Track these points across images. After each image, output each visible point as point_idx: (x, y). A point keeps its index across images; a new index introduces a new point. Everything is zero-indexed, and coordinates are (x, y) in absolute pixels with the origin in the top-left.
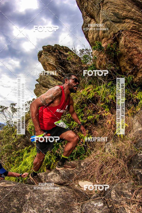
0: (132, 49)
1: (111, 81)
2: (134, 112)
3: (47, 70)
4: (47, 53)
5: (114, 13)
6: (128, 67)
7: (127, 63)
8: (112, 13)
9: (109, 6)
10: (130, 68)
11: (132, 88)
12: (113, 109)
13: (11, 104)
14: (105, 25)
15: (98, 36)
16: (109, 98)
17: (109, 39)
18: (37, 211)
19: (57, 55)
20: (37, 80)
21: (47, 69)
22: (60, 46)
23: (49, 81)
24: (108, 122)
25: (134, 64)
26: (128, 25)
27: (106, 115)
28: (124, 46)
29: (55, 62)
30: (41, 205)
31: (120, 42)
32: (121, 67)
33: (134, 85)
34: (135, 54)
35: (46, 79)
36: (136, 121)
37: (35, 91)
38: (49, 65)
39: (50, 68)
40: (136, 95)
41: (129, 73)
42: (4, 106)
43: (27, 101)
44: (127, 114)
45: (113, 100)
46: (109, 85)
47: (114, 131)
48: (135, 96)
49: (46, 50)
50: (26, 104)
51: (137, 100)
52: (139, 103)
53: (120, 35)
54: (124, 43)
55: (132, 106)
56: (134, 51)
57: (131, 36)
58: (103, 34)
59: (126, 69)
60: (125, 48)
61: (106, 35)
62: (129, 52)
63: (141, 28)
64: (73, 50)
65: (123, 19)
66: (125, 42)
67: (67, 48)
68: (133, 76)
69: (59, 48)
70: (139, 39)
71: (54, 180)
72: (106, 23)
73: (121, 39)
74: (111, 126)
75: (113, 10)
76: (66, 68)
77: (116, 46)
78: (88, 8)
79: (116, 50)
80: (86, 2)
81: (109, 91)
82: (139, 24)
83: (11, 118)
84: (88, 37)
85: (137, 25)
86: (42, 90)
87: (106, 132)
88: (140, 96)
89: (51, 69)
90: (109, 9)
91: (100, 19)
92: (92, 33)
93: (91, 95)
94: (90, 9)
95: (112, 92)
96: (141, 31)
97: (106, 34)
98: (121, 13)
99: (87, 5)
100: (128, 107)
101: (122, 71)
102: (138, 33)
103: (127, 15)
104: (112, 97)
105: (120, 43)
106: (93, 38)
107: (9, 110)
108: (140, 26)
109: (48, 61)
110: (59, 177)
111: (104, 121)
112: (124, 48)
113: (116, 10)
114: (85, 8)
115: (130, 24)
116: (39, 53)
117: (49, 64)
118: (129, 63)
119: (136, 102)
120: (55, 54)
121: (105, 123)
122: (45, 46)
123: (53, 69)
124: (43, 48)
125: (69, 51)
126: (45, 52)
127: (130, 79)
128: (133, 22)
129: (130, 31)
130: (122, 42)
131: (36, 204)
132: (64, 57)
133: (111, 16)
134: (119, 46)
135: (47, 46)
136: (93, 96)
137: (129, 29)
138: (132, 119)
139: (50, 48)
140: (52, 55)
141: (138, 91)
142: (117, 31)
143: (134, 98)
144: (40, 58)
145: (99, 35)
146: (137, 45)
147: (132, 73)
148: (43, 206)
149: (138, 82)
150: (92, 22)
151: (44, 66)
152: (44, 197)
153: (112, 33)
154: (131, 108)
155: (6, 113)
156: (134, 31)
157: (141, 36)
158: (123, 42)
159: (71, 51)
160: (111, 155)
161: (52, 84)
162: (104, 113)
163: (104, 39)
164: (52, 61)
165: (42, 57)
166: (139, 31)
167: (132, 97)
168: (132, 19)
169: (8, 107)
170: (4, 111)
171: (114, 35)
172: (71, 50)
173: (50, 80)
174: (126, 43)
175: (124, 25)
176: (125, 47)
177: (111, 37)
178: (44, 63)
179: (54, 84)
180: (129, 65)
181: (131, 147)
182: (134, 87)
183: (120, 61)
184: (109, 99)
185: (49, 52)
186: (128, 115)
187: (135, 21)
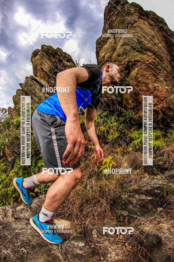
0: (142, 84)
1: (108, 111)
2: (125, 151)
3: (36, 76)
4: (45, 54)
5: (138, 40)
6: (130, 101)
7: (131, 96)
8: (136, 39)
9: (137, 31)
10: (133, 102)
11: (128, 125)
12: (102, 142)
14: (123, 48)
15: (110, 57)
16: (101, 129)
17: (121, 65)
18: (11, 252)
19: (56, 61)
20: (21, 85)
21: (38, 74)
22: (62, 52)
24: (93, 156)
25: (138, 99)
26: (148, 58)
27: (93, 148)
28: (135, 78)
29: (50, 69)
30: (15, 244)
31: (132, 72)
32: (124, 99)
33: (132, 122)
34: (143, 90)
35: (32, 87)
36: (125, 161)
37: (14, 98)
38: (41, 71)
39: (41, 74)
40: (132, 134)
41: (130, 108)
44: (117, 151)
45: (104, 133)
46: (104, 114)
47: (98, 167)
48: (129, 134)
49: (45, 50)
51: (130, 139)
52: (133, 142)
53: (135, 65)
54: (136, 75)
55: (124, 144)
56: (143, 86)
57: (146, 70)
58: (116, 57)
59: (128, 103)
60: (135, 80)
61: (119, 60)
62: (137, 86)
63: (159, 66)
64: (77, 63)
65: (145, 50)
66: (137, 74)
67: (70, 57)
68: (133, 113)
69: (60, 53)
70: (153, 76)
71: (24, 216)
72: (126, 47)
73: (134, 69)
74: (96, 162)
75: (139, 37)
77: (126, 75)
78: (114, 23)
79: (124, 80)
80: (115, 16)
81: (102, 121)
82: (160, 62)
84: (99, 54)
85: (157, 61)
87: (89, 167)
88: (135, 136)
90: (136, 34)
91: (121, 40)
92: (106, 51)
94: (116, 25)
95: (105, 124)
96: (158, 69)
97: (120, 58)
98: (146, 43)
99: (115, 19)
100: (120, 144)
101: (123, 103)
102: (155, 70)
103: (151, 48)
104: (104, 130)
105: (131, 74)
106: (104, 57)
108: (160, 64)
109: (41, 65)
110: (30, 213)
111: (89, 154)
113: (142, 38)
114: (111, 22)
115: (150, 58)
116: (35, 51)
117: (42, 69)
118: (133, 98)
119: (130, 141)
120: (54, 60)
121: (90, 156)
122: (45, 45)
123: (44, 77)
124: (42, 46)
125: (71, 61)
126: (43, 53)
127: (129, 114)
128: (154, 57)
129: (147, 65)
130: (133, 73)
131: (9, 243)
132: (62, 67)
133: (134, 42)
134: (129, 76)
135: (48, 46)
136: (83, 123)
137: (147, 62)
138: (121, 158)
139: (50, 50)
140: (50, 60)
141: (134, 130)
142: (133, 60)
143: (128, 135)
144: (33, 58)
145: (112, 56)
146: (149, 81)
147: (133, 109)
148: (17, 246)
149: (137, 120)
150: (111, 39)
151: (35, 69)
152: (17, 235)
153: (127, 59)
154: (122, 145)
156: (151, 67)
157: (156, 74)
158: (135, 73)
159: (73, 62)
160: (92, 193)
161: (38, 96)
162: (91, 145)
164: (47, 66)
165: (36, 57)
166: (156, 68)
167: (127, 135)
168: (154, 54)
171: (128, 63)
172: (75, 62)
173: (37, 90)
174: (137, 75)
175: (143, 56)
176: (135, 79)
177: (124, 63)
178: (37, 66)
179: (40, 96)
180: (132, 99)
181: (116, 188)
182: (131, 124)
184: (99, 130)
185: (47, 54)
186: (118, 153)
187: (156, 57)
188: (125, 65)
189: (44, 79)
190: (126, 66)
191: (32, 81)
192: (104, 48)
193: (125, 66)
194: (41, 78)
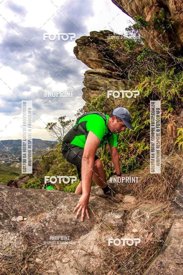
13: (60, 118)
17: (152, 6)
23: (97, 82)
28: (177, 10)
29: (98, 55)
31: (169, 5)
35: (92, 80)
37: (83, 97)
38: (91, 62)
39: (94, 64)
42: (52, 123)
43: (79, 110)
49: (81, 44)
50: (79, 113)
54: (175, 6)
58: (140, 2)
60: (179, 13)
61: (146, 2)
66: (175, 4)
69: (97, 35)
76: (115, 59)
77: (164, 14)
79: (167, 21)
83: (62, 134)
84: (125, 11)
86: (91, 94)
89: (96, 65)
92: (128, 4)
93: (147, 91)
105: (170, 8)
107: (59, 125)
109: (88, 57)
112: (177, 13)
116: (74, 50)
117: (91, 60)
122: (78, 40)
123: (98, 65)
124: (76, 42)
126: (81, 47)
135: (81, 38)
139: (85, 40)
144: (78, 56)
155: (56, 130)
158: (172, 4)
161: (102, 85)
163: (145, 9)
164: (94, 55)
165: (79, 54)
169: (56, 123)
170: (52, 127)
173: (98, 80)
174: (177, 5)
176: (179, 11)
177: (153, 3)
178: (85, 60)
183: (179, 35)
185: (85, 45)
188: (156, 3)
189: (99, 67)
190: (158, 4)
191: (90, 76)
192: (124, 2)
193: (156, 5)
194: (96, 67)
